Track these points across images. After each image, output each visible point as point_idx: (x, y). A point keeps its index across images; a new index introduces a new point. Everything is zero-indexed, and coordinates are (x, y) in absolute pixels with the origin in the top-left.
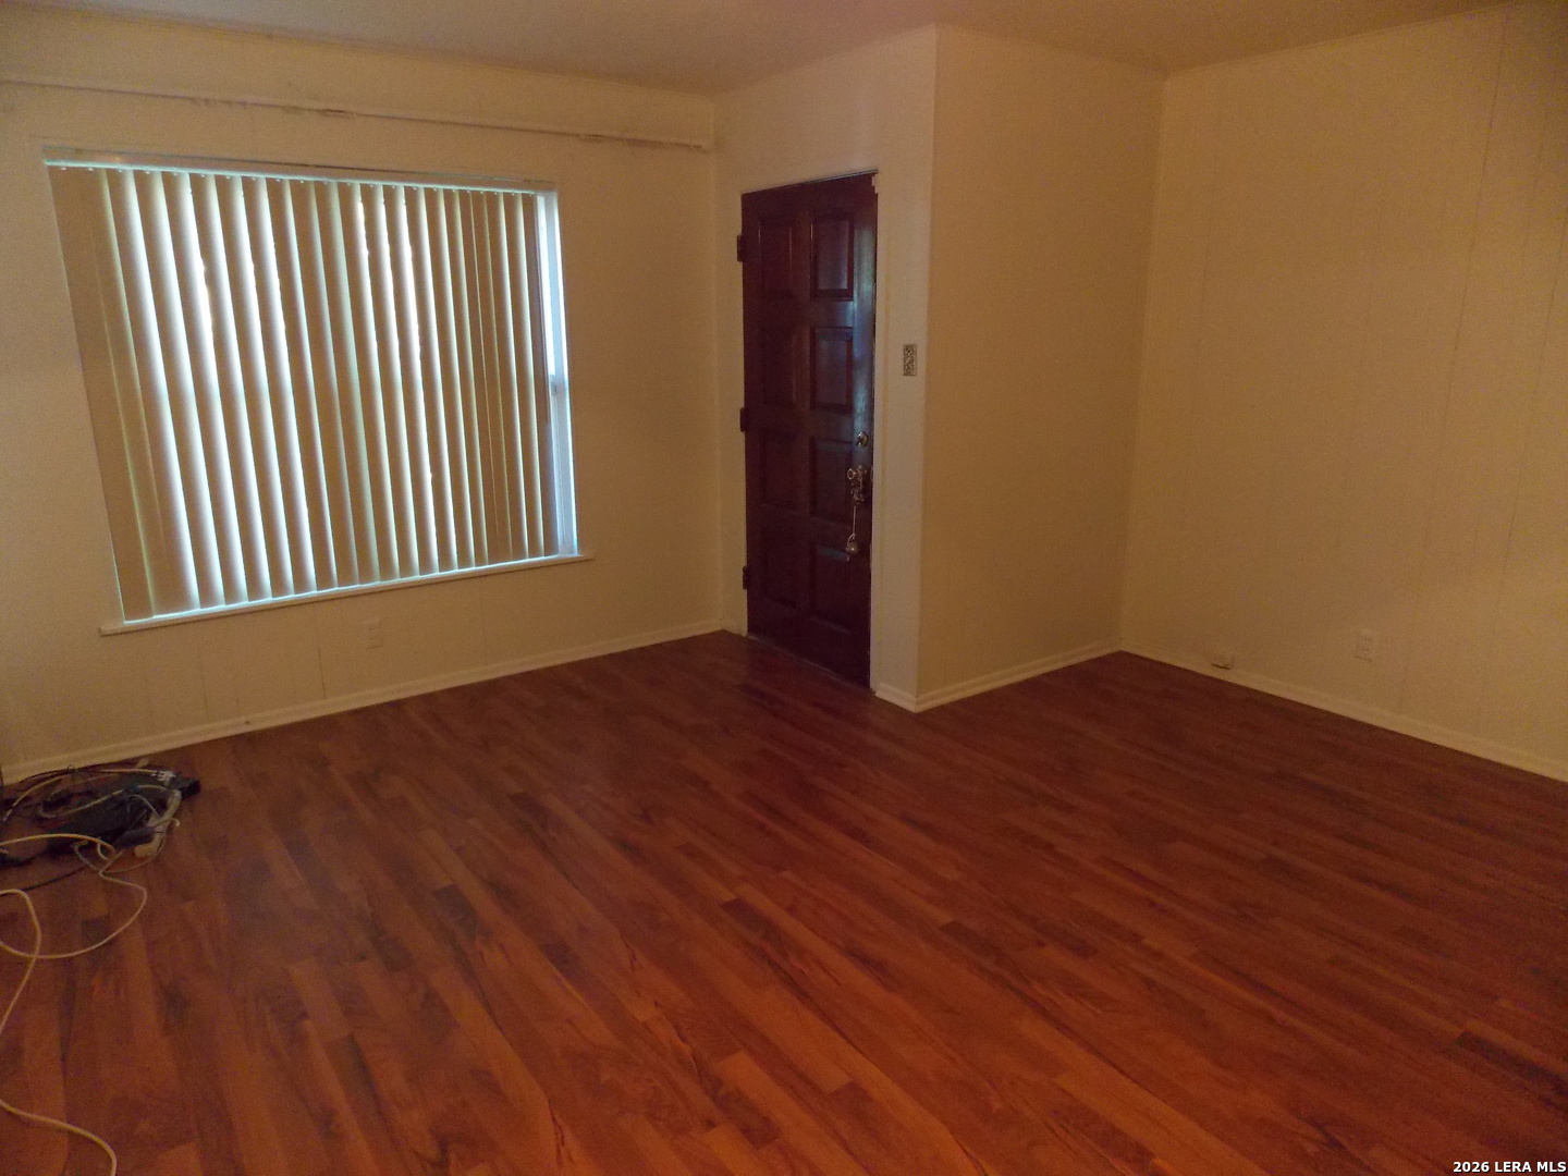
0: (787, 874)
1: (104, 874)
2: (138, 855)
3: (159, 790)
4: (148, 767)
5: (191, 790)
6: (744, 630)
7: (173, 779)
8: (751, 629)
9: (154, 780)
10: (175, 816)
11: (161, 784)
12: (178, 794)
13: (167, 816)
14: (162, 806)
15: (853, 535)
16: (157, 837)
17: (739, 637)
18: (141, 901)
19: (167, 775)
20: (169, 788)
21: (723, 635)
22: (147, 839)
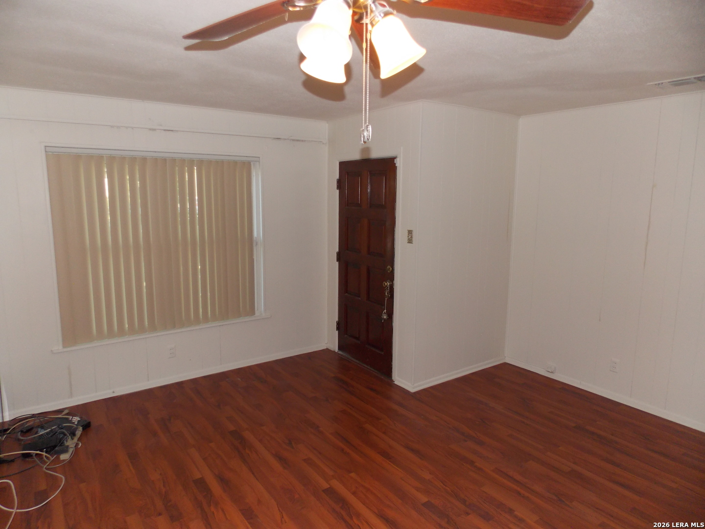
0: (353, 475)
1: (46, 468)
2: (61, 459)
3: (73, 427)
4: (67, 414)
5: (87, 426)
6: (336, 350)
7: (79, 421)
8: (340, 348)
9: (70, 422)
10: (79, 439)
11: (73, 423)
12: (81, 429)
13: (76, 439)
14: (73, 434)
15: (385, 310)
16: (71, 450)
17: (334, 352)
18: (62, 482)
19: (76, 419)
20: (77, 425)
21: (327, 351)
22: (65, 451)
